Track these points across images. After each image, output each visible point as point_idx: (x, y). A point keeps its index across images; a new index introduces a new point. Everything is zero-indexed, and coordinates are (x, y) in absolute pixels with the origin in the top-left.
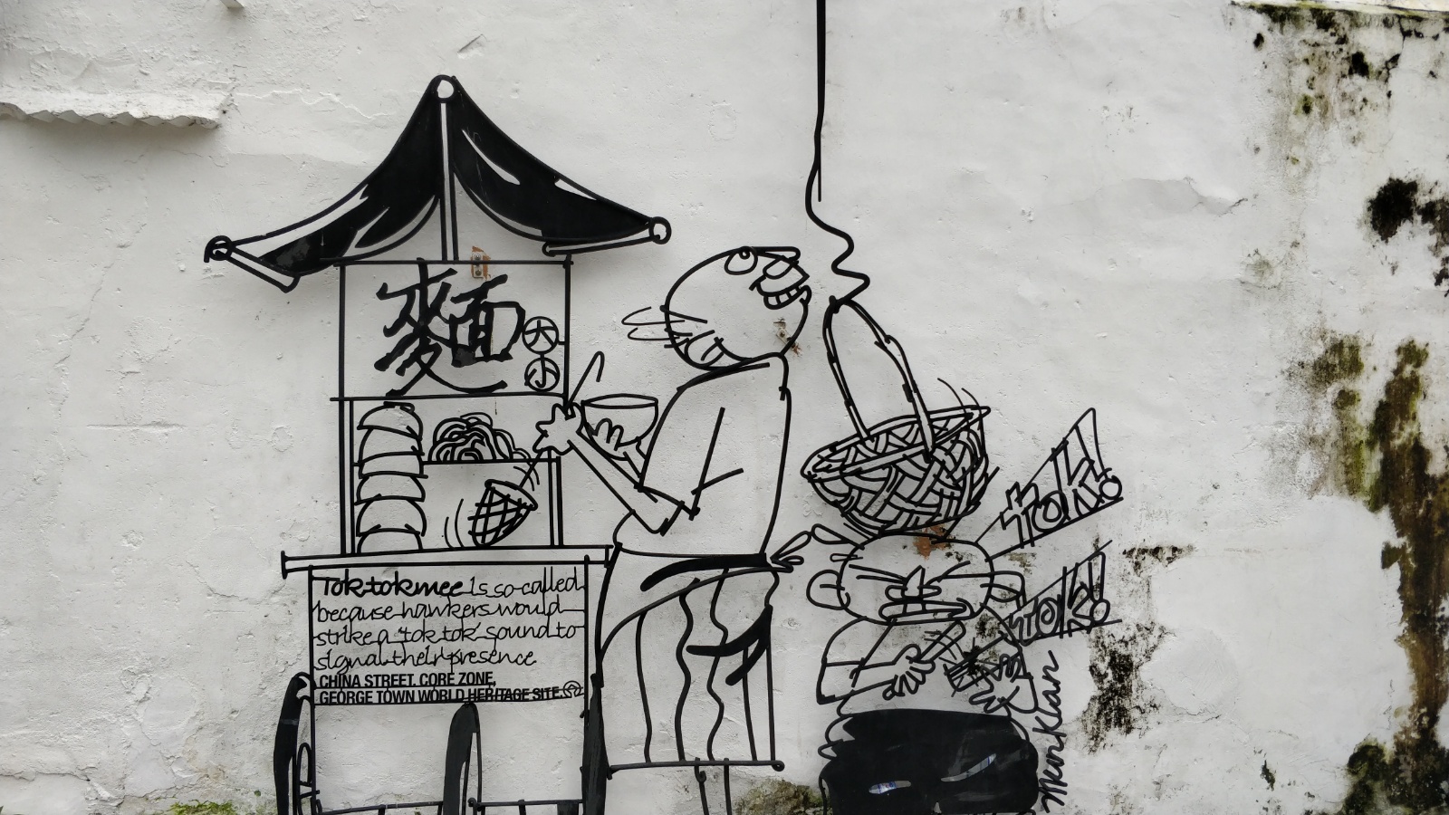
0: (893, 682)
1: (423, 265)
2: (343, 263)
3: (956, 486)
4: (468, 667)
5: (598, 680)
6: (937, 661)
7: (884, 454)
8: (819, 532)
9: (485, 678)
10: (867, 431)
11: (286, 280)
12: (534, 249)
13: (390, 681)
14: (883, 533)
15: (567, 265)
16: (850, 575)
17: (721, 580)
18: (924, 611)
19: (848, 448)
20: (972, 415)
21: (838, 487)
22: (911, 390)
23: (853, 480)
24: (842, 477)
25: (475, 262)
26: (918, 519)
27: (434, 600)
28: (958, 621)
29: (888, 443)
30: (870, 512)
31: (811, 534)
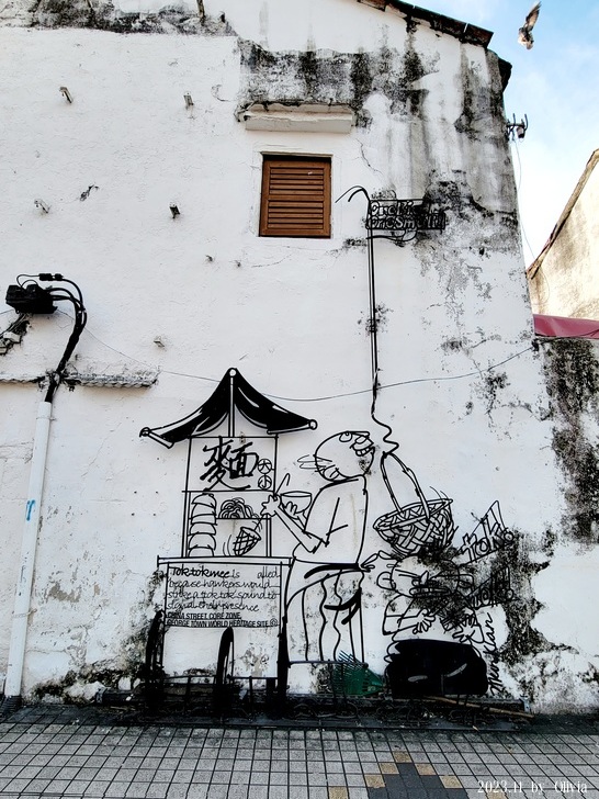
0: (417, 625)
1: (221, 438)
2: (191, 438)
3: (440, 534)
4: (230, 611)
5: (285, 620)
6: (436, 616)
7: (408, 519)
8: (381, 554)
9: (236, 616)
10: (401, 509)
11: (169, 444)
12: (263, 432)
13: (196, 617)
14: (409, 555)
15: (276, 438)
16: (395, 574)
17: (339, 575)
18: (429, 592)
19: (393, 516)
20: (446, 503)
21: (390, 534)
22: (418, 491)
23: (396, 531)
24: (390, 529)
25: (242, 437)
27: (218, 579)
29: (410, 514)
30: (404, 545)
31: (378, 555)
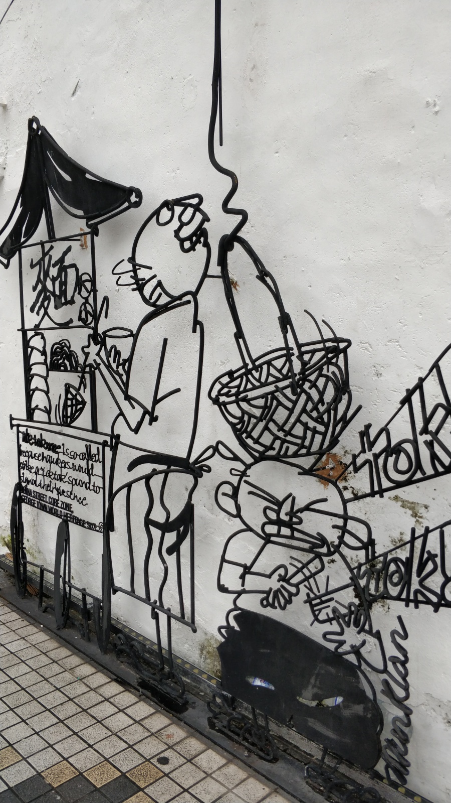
0: (268, 593)
1: (42, 244)
2: (20, 249)
3: (321, 420)
4: (63, 498)
6: (301, 586)
7: (265, 384)
8: (220, 447)
9: (69, 507)
10: (253, 362)
11: (5, 261)
13: (40, 497)
15: (92, 234)
16: (244, 489)
17: (166, 473)
18: (292, 537)
19: (241, 376)
23: (244, 405)
24: (237, 402)
25: (61, 239)
26: (288, 448)
28: (319, 556)
29: (269, 374)
31: (216, 449)
